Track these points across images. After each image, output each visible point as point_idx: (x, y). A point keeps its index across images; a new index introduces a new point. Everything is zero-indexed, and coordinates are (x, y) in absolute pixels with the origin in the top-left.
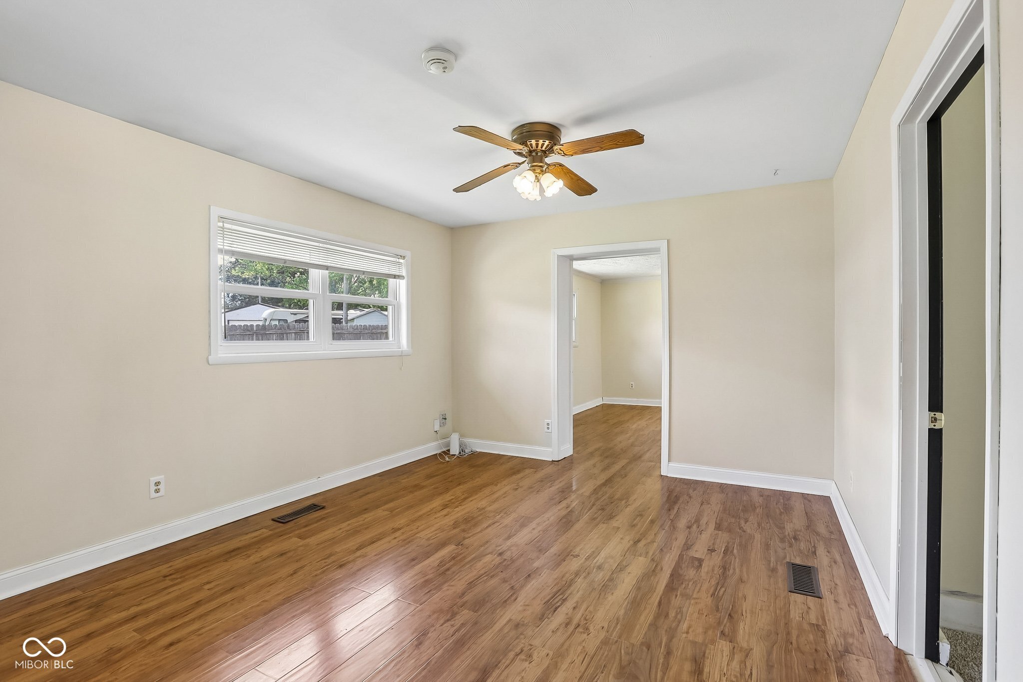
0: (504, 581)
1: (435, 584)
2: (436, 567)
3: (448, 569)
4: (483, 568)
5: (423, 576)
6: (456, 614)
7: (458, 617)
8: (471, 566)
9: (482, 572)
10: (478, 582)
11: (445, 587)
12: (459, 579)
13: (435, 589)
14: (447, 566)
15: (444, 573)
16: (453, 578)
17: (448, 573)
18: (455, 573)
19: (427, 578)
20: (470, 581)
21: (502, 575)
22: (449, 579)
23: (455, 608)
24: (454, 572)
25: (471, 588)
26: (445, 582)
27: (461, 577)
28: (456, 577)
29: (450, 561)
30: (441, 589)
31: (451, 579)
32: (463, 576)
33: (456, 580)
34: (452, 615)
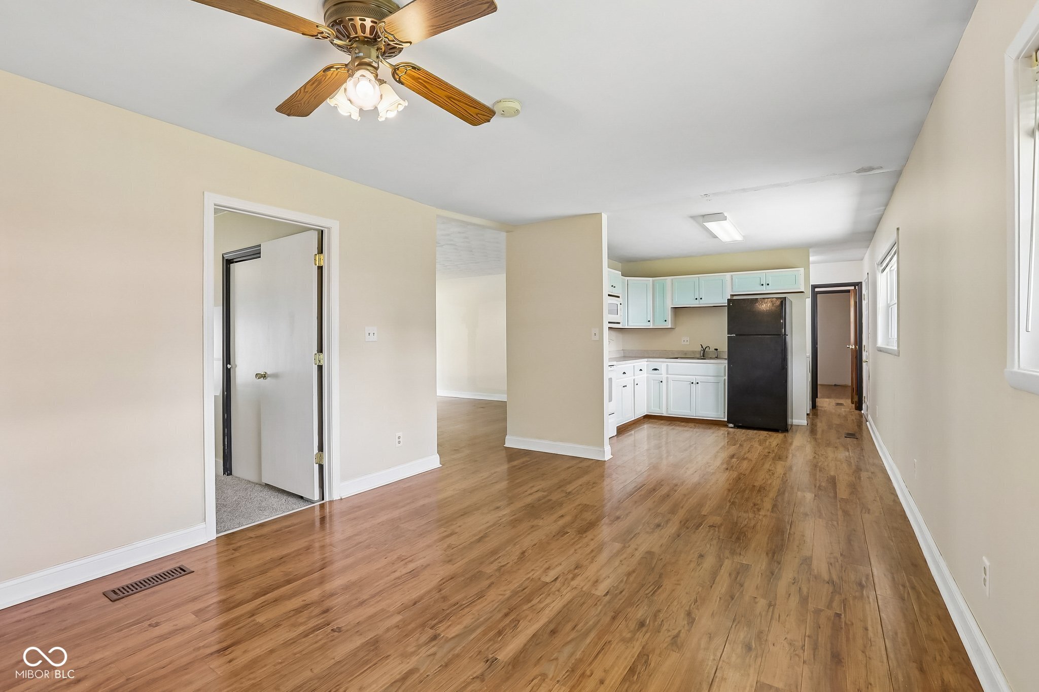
0: (445, 599)
1: (519, 597)
2: (521, 619)
3: (506, 615)
4: (464, 615)
5: (534, 608)
6: (496, 570)
7: (496, 568)
8: (478, 619)
9: (467, 610)
10: (473, 598)
11: (508, 593)
12: (494, 602)
13: (518, 592)
14: (507, 621)
15: (511, 610)
16: (500, 604)
17: (506, 611)
18: (498, 609)
19: (530, 605)
20: (481, 599)
21: (445, 606)
22: (504, 603)
23: (497, 574)
24: (499, 611)
25: (482, 592)
26: (509, 599)
27: (490, 605)
28: (497, 604)
29: (504, 628)
30: (511, 592)
31: (503, 602)
32: (488, 606)
33: (497, 601)
34: (500, 569)
